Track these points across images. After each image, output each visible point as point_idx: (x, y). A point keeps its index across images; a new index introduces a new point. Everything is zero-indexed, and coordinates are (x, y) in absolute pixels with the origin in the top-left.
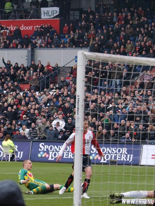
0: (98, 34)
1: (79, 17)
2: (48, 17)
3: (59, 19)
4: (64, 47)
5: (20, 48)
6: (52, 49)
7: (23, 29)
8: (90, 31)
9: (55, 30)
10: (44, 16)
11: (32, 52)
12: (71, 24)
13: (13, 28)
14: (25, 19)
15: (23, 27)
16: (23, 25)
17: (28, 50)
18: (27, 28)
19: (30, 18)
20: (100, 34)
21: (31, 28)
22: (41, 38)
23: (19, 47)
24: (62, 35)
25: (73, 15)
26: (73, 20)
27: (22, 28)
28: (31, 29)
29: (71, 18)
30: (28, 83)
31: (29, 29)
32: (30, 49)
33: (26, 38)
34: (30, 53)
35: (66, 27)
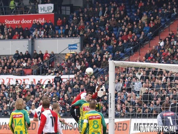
0: (86, 26)
1: (70, 11)
2: (44, 12)
3: (54, 14)
4: (60, 37)
5: (22, 39)
6: (49, 39)
7: (23, 23)
8: (79, 23)
9: (51, 23)
10: (41, 11)
11: (32, 42)
12: (65, 18)
13: (15, 22)
14: (25, 14)
15: (23, 21)
16: (23, 19)
17: (29, 40)
18: (27, 22)
19: (29, 14)
20: (88, 25)
21: (30, 21)
22: (39, 30)
24: (56, 27)
25: (66, 11)
27: (23, 22)
28: (30, 23)
29: (64, 13)
30: (30, 68)
32: (30, 39)
33: (27, 30)
34: (31, 43)
35: (59, 21)
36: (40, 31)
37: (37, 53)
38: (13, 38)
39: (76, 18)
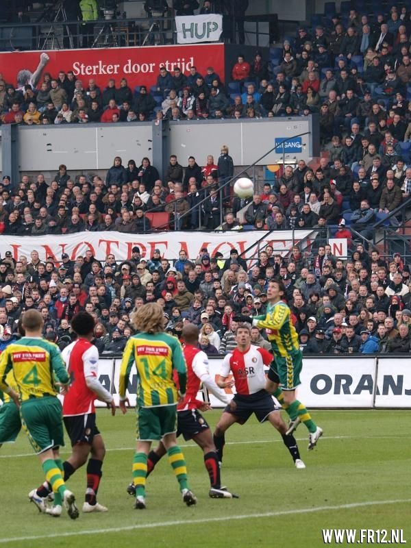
0: (324, 82)
1: (268, 37)
2: (195, 40)
3: (223, 44)
4: (243, 116)
5: (132, 121)
6: (215, 120)
7: (130, 72)
8: (304, 73)
9: (214, 74)
10: (185, 37)
11: (163, 131)
12: (258, 58)
13: (105, 69)
15: (129, 65)
16: (130, 61)
17: (154, 125)
18: (141, 68)
19: (145, 45)
20: (330, 80)
21: (150, 68)
22: (180, 93)
23: (129, 118)
24: (232, 85)
25: (257, 36)
26: (255, 45)
27: (127, 67)
28: (151, 71)
29: (251, 40)
31: (145, 69)
32: (158, 122)
33: (143, 95)
34: (161, 132)
35: (241, 65)
36: (182, 97)
37: (179, 163)
38: (102, 120)
39: (292, 58)
